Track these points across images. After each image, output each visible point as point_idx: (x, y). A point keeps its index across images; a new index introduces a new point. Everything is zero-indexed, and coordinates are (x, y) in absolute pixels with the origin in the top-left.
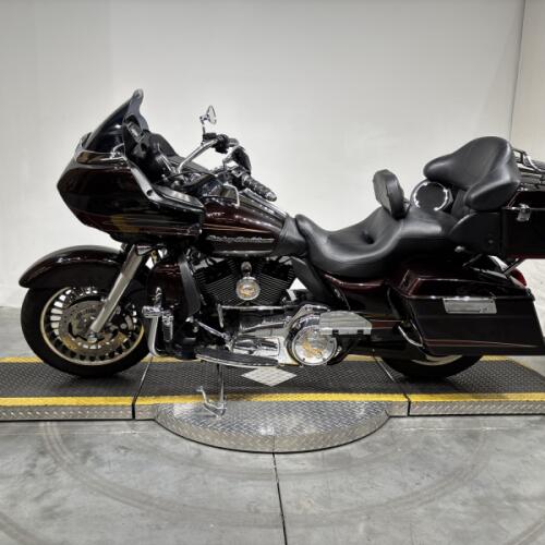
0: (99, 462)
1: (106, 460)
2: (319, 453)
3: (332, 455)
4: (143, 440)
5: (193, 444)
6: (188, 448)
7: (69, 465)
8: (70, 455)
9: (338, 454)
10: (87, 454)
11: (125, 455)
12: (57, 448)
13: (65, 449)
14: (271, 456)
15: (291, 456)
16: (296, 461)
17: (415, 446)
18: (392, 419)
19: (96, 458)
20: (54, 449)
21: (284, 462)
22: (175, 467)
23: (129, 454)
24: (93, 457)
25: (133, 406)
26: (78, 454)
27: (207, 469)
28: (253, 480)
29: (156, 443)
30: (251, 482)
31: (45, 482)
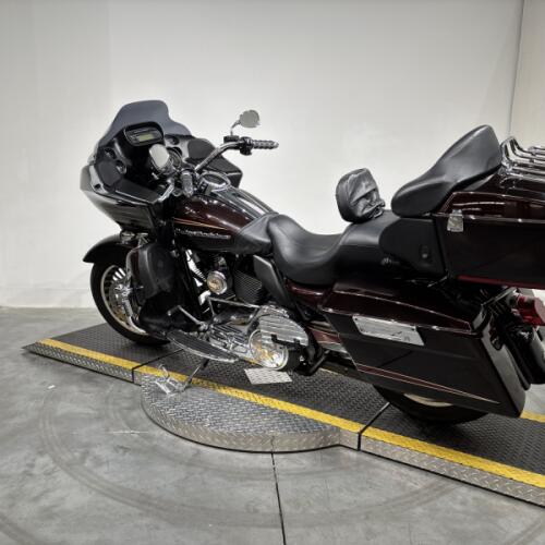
1: (104, 460)
4: (142, 440)
7: (68, 465)
8: (70, 455)
10: (85, 454)
11: (124, 455)
13: (64, 449)
14: (270, 455)
15: (290, 456)
16: (294, 461)
19: (95, 457)
20: (52, 449)
21: (282, 462)
22: (174, 466)
23: (127, 454)
24: (91, 457)
26: (76, 454)
27: (206, 469)
28: (253, 479)
29: (155, 443)
30: (250, 482)
31: (43, 481)
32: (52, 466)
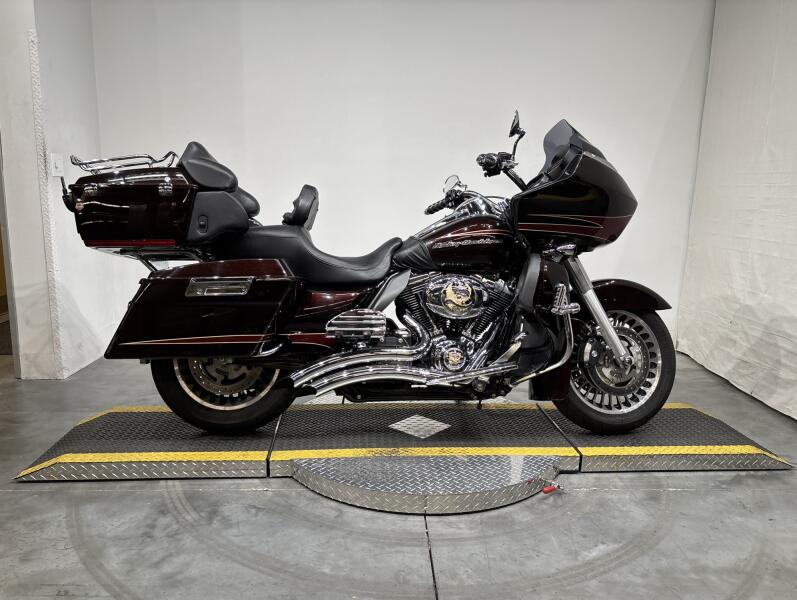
0: (227, 523)
1: (234, 521)
2: (478, 516)
3: (489, 518)
4: (276, 499)
5: (333, 504)
6: (328, 509)
7: (192, 526)
8: (195, 515)
9: (498, 517)
10: (213, 514)
11: (256, 515)
12: (180, 507)
13: (189, 508)
14: (422, 518)
16: (450, 524)
17: (587, 509)
19: (224, 518)
20: (176, 508)
21: (437, 525)
22: (314, 529)
23: (260, 514)
24: (219, 518)
26: (203, 514)
27: (350, 533)
28: (402, 545)
29: (291, 502)
30: (399, 548)
31: (166, 545)
32: (175, 527)
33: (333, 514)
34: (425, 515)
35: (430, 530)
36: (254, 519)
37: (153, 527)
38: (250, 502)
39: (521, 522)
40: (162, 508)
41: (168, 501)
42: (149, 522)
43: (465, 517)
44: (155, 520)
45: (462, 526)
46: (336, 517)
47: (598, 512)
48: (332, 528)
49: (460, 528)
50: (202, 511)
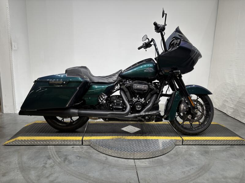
0: (70, 162)
1: (72, 161)
2: (151, 159)
3: (156, 160)
5: (104, 155)
6: (102, 157)
7: (59, 163)
8: (60, 160)
9: (158, 159)
10: (65, 159)
11: (79, 159)
12: (55, 156)
14: (133, 160)
15: (141, 160)
16: (143, 162)
17: (186, 157)
18: (176, 146)
19: (69, 160)
20: (53, 157)
21: (138, 162)
22: (99, 164)
23: (81, 159)
24: (67, 160)
25: (82, 140)
27: (110, 165)
28: (128, 169)
29: (91, 154)
30: (127, 171)
31: (50, 170)
33: (104, 159)
34: (134, 159)
35: (136, 164)
36: (79, 161)
37: (46, 164)
38: (77, 155)
39: (165, 161)
40: (49, 157)
41: (51, 155)
42: (44, 162)
43: (147, 160)
44: (47, 161)
45: (146, 162)
46: (106, 160)
47: (190, 158)
48: (104, 164)
49: (146, 163)
50: (62, 158)
